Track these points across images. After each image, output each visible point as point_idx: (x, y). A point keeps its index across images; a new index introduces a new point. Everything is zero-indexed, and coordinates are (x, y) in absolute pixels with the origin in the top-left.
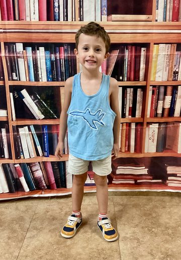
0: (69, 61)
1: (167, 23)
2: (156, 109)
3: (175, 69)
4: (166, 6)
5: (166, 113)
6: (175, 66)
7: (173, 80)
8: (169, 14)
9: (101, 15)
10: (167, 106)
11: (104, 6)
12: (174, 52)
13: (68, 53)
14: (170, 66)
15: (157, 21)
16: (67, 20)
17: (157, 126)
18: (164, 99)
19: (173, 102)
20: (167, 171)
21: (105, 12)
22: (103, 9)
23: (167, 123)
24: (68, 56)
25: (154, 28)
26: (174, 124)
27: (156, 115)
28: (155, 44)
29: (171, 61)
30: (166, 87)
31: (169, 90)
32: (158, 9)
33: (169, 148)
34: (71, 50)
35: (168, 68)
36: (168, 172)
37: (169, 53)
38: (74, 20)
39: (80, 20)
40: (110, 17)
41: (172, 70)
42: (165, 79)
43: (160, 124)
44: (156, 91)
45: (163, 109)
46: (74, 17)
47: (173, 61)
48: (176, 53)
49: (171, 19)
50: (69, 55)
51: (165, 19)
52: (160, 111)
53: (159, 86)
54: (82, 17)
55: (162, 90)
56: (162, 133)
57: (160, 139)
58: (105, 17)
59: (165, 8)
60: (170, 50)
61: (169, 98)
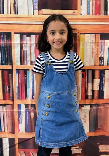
0: (5, 48)
1: (91, 16)
2: (87, 91)
3: (101, 55)
4: (89, 3)
5: (96, 95)
6: (100, 52)
7: (99, 65)
8: (92, 9)
9: (33, 10)
10: (97, 88)
11: (36, 2)
12: (98, 41)
13: (4, 41)
14: (96, 53)
15: (81, 14)
16: (3, 13)
17: (88, 107)
18: (93, 82)
19: (102, 85)
20: (99, 150)
21: (37, 7)
22: (34, 5)
23: (97, 105)
24: (4, 44)
25: (80, 20)
26: (104, 106)
27: (87, 97)
28: (81, 34)
29: (96, 49)
30: (93, 71)
31: (97, 74)
32: (82, 5)
33: (100, 128)
34: (6, 38)
35: (94, 55)
36: (101, 151)
37: (94, 42)
38: (9, 13)
39: (15, 14)
40: (41, 11)
41: (98, 56)
42: (92, 63)
43: (91, 105)
44: (85, 75)
45: (93, 91)
46: (9, 11)
47: (98, 48)
48: (100, 41)
49: (94, 13)
50: (5, 42)
51: (89, 13)
52: (90, 93)
53: (88, 70)
54: (16, 11)
55: (90, 74)
56: (94, 114)
57: (92, 120)
58: (36, 11)
59: (89, 4)
60: (94, 39)
61: (97, 81)
